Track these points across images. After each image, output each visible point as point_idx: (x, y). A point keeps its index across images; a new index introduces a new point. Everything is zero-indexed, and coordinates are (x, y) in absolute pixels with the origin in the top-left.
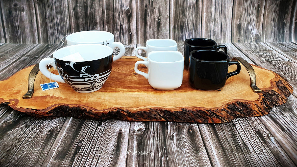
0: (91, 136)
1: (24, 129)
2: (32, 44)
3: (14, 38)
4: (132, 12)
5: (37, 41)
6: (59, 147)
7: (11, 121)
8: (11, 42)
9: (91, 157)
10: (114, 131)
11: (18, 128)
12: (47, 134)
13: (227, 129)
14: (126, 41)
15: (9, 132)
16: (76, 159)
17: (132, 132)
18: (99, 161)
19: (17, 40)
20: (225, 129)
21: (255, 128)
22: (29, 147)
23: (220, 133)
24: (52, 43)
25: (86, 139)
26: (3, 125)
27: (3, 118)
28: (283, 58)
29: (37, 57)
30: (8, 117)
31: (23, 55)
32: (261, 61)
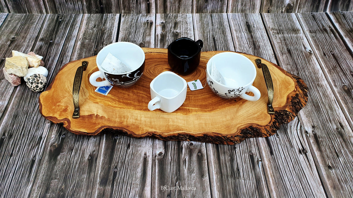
0: (123, 161)
1: (69, 153)
2: (40, 14)
3: (18, 8)
5: (44, 11)
6: (100, 172)
7: (56, 144)
8: (16, 12)
9: (125, 182)
10: (140, 155)
11: (64, 153)
12: (88, 160)
13: (228, 152)
14: (144, 11)
15: (59, 157)
16: (115, 185)
17: (154, 155)
18: (132, 187)
19: (21, 9)
20: (227, 152)
21: (250, 152)
22: (79, 174)
23: (222, 157)
24: (62, 13)
25: (120, 164)
26: (51, 149)
27: (48, 140)
28: (305, 46)
29: (51, 41)
30: (52, 139)
31: (36, 38)
32: (283, 50)
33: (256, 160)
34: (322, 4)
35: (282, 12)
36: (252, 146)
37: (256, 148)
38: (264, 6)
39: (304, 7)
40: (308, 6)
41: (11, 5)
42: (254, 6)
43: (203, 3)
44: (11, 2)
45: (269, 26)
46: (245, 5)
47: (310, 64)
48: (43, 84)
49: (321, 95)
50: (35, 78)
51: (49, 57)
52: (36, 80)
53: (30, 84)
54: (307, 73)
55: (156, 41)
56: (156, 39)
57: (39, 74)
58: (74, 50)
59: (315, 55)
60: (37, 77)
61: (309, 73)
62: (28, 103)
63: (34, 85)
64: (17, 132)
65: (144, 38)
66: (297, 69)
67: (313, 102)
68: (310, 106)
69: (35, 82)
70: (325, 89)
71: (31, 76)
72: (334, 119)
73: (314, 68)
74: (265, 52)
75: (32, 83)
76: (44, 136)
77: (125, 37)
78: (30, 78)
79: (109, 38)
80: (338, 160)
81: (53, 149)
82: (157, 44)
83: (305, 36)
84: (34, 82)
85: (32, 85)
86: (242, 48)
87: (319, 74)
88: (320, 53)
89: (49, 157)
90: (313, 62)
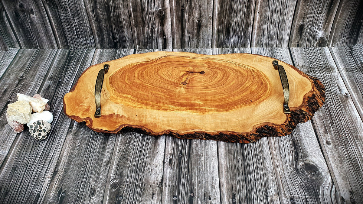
2: (51, 49)
3: (29, 43)
4: (165, 13)
5: (55, 46)
8: (27, 48)
14: (160, 46)
19: (32, 45)
24: (74, 48)
27: (47, 199)
28: (341, 88)
29: (60, 80)
30: (51, 198)
31: (45, 76)
34: (360, 37)
35: (313, 46)
38: (293, 40)
39: (339, 41)
40: (344, 40)
41: (22, 40)
42: (281, 39)
43: (224, 37)
44: (22, 37)
45: (298, 63)
46: (271, 39)
47: (346, 111)
48: (47, 132)
49: (361, 151)
50: (38, 126)
51: (57, 99)
52: (39, 127)
53: (32, 131)
54: (343, 122)
57: (43, 121)
59: (353, 99)
60: (40, 123)
61: (345, 122)
62: (29, 153)
63: (37, 133)
64: (13, 189)
66: (331, 117)
67: (350, 159)
68: (347, 165)
69: (38, 130)
71: (34, 123)
73: (351, 116)
75: (34, 131)
76: (43, 194)
78: (33, 125)
83: (340, 76)
84: (36, 129)
85: (34, 133)
88: (358, 96)
90: (350, 108)
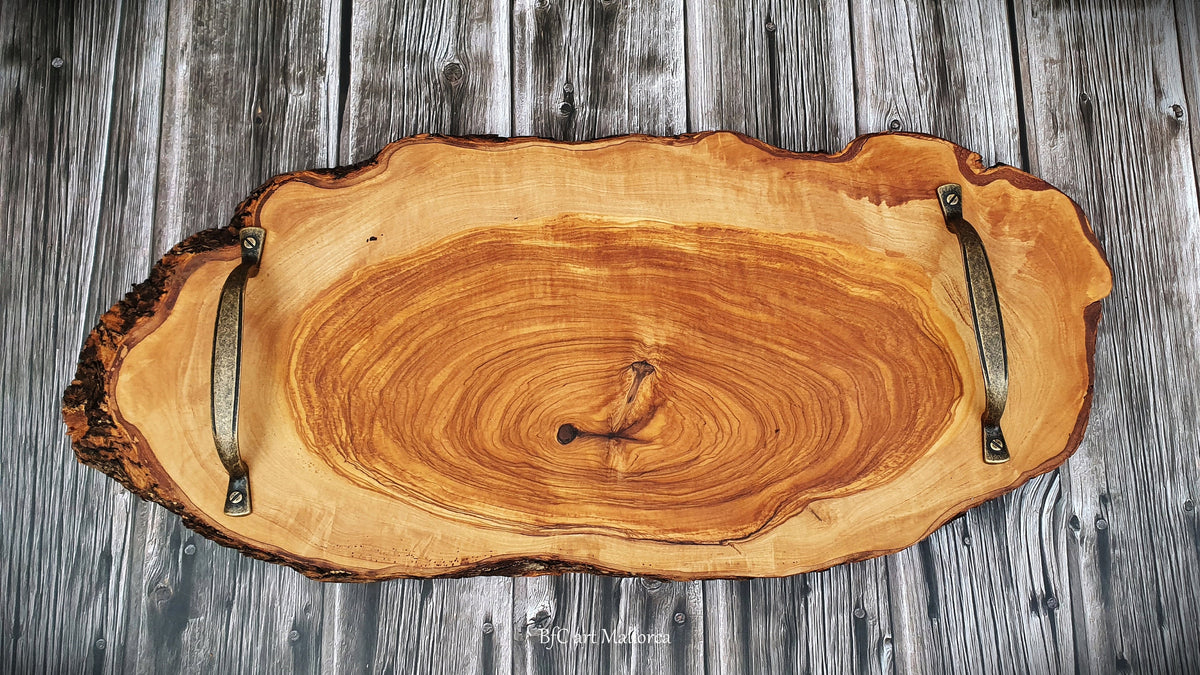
0: (411, 646)
1: (219, 619)
7: (167, 580)
10: (471, 623)
11: (202, 618)
12: (292, 643)
13: (781, 606)
15: (186, 636)
17: (520, 625)
20: (776, 608)
21: (857, 606)
23: (757, 630)
25: (401, 660)
26: (152, 602)
27: (137, 567)
28: (1162, 82)
29: (57, 63)
30: (151, 563)
32: (1060, 105)
33: (873, 639)
36: (869, 582)
37: (882, 587)
47: (1158, 186)
49: (1168, 349)
51: (67, 159)
54: (1137, 235)
55: (517, 51)
56: (517, 44)
58: (166, 113)
59: (1194, 133)
61: (1146, 234)
64: (13, 537)
65: (461, 39)
66: (1101, 213)
67: (1128, 381)
68: (1111, 406)
70: (1190, 319)
72: (1187, 464)
73: (1170, 210)
74: (981, 119)
76: (119, 550)
77: (378, 32)
79: (310, 41)
80: (1159, 635)
81: (158, 606)
82: (522, 73)
83: (1173, 20)
86: (889, 94)
87: (1186, 240)
89: (150, 634)
90: (1173, 176)
